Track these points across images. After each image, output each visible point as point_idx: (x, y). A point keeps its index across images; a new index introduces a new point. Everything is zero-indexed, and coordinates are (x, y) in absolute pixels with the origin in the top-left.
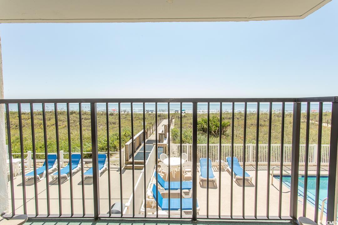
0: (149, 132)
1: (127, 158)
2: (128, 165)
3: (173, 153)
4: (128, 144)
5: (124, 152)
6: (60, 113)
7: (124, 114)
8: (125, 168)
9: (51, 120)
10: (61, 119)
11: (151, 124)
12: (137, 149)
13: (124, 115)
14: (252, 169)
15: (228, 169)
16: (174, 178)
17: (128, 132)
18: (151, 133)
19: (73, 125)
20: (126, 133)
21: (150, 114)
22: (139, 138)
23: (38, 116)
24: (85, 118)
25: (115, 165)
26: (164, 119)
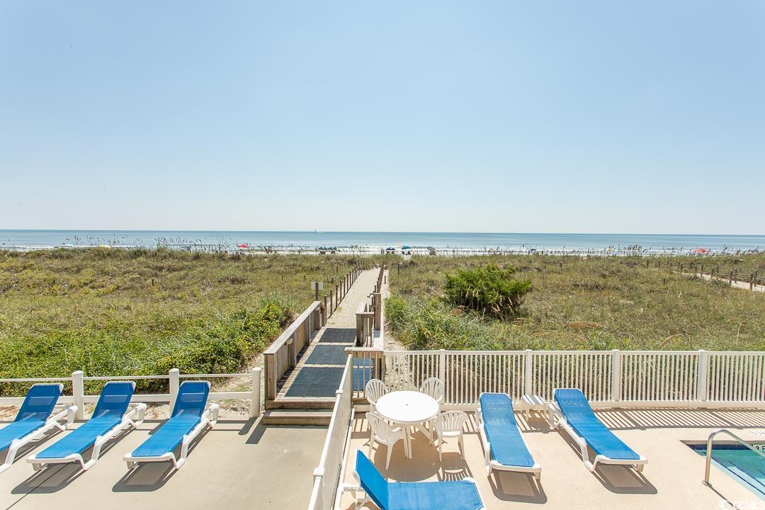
0: (328, 304)
1: (272, 390)
2: (273, 414)
3: (397, 370)
4: (274, 352)
5: (263, 374)
6: (109, 254)
7: (265, 257)
8: (265, 421)
9: (83, 272)
10: (106, 269)
11: (332, 282)
12: (299, 358)
13: (266, 260)
14: (626, 423)
15: (559, 426)
16: (411, 457)
17: (276, 308)
18: (334, 307)
19: (137, 285)
20: (268, 311)
21: (328, 258)
22: (305, 328)
23: (48, 262)
24: (170, 267)
25: (235, 409)
26: (364, 269)
